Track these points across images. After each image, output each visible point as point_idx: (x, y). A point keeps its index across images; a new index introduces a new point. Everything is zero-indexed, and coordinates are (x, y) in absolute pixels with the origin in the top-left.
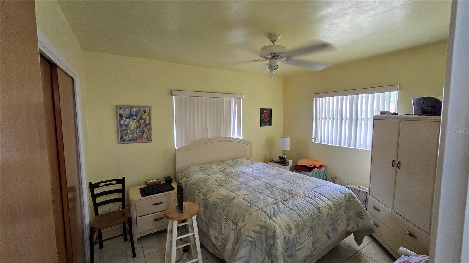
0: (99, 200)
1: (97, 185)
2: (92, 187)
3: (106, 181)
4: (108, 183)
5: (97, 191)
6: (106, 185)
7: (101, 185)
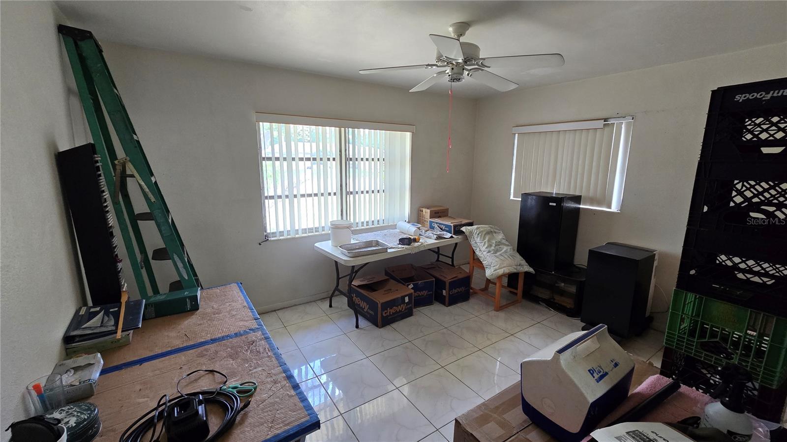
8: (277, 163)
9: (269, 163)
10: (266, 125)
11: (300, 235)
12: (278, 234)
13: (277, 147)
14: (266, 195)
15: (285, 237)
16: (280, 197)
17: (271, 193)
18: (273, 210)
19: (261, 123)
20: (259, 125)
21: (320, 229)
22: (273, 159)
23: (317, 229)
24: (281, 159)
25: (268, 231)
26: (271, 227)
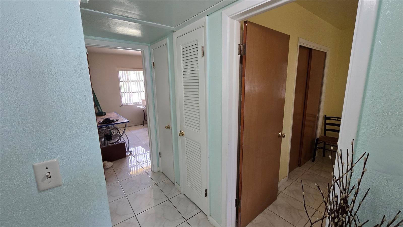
0: (328, 127)
1: (329, 118)
2: (326, 118)
3: (335, 118)
4: (336, 119)
5: (328, 121)
6: (335, 120)
7: (331, 119)
8: (125, 82)
9: (122, 82)
10: (121, 71)
11: (133, 104)
12: (126, 104)
13: (124, 78)
14: (122, 92)
15: (128, 105)
16: (126, 93)
17: (123, 92)
18: (124, 97)
19: (119, 71)
20: (119, 72)
21: (139, 103)
22: (123, 81)
23: (138, 103)
24: (126, 81)
25: (123, 103)
26: (124, 102)
